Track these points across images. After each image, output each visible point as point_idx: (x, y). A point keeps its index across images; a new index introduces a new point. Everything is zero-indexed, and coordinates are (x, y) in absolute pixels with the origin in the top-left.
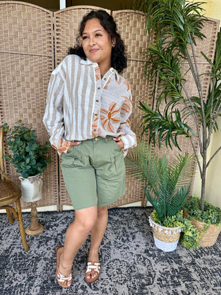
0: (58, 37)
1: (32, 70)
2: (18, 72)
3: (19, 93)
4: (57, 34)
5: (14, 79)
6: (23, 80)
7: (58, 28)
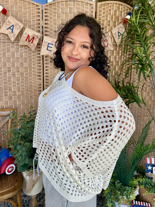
0: (46, 26)
1: (21, 56)
2: (9, 58)
3: (10, 78)
4: (46, 24)
5: (5, 65)
6: (13, 65)
7: (46, 18)
